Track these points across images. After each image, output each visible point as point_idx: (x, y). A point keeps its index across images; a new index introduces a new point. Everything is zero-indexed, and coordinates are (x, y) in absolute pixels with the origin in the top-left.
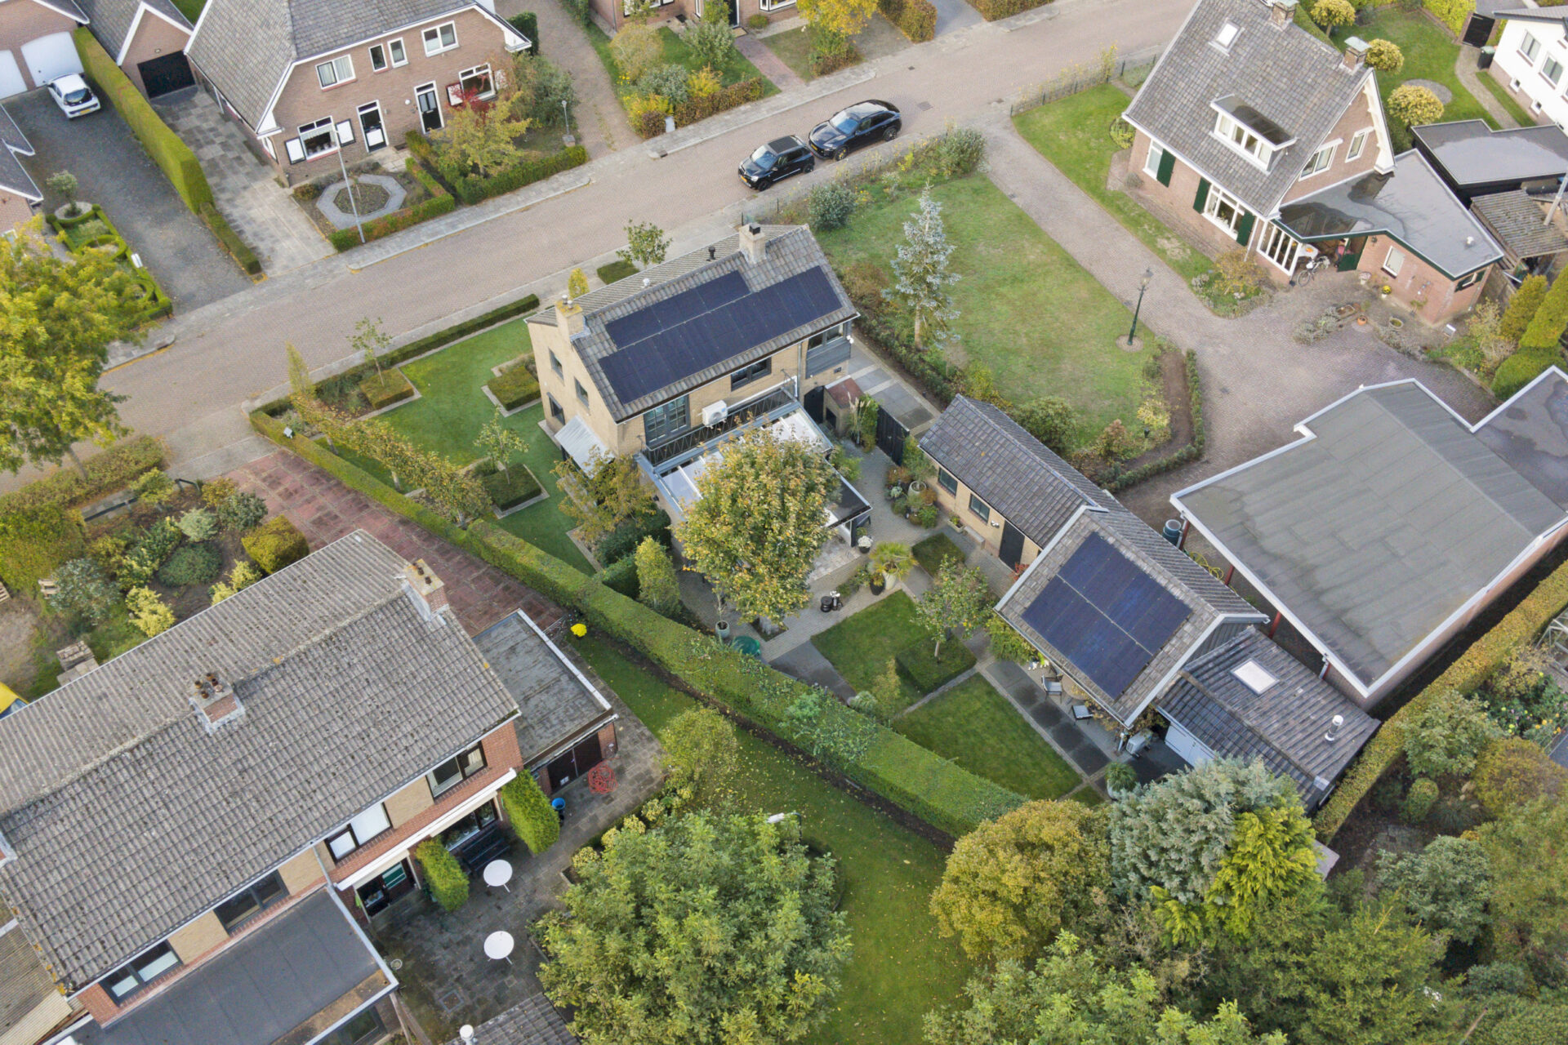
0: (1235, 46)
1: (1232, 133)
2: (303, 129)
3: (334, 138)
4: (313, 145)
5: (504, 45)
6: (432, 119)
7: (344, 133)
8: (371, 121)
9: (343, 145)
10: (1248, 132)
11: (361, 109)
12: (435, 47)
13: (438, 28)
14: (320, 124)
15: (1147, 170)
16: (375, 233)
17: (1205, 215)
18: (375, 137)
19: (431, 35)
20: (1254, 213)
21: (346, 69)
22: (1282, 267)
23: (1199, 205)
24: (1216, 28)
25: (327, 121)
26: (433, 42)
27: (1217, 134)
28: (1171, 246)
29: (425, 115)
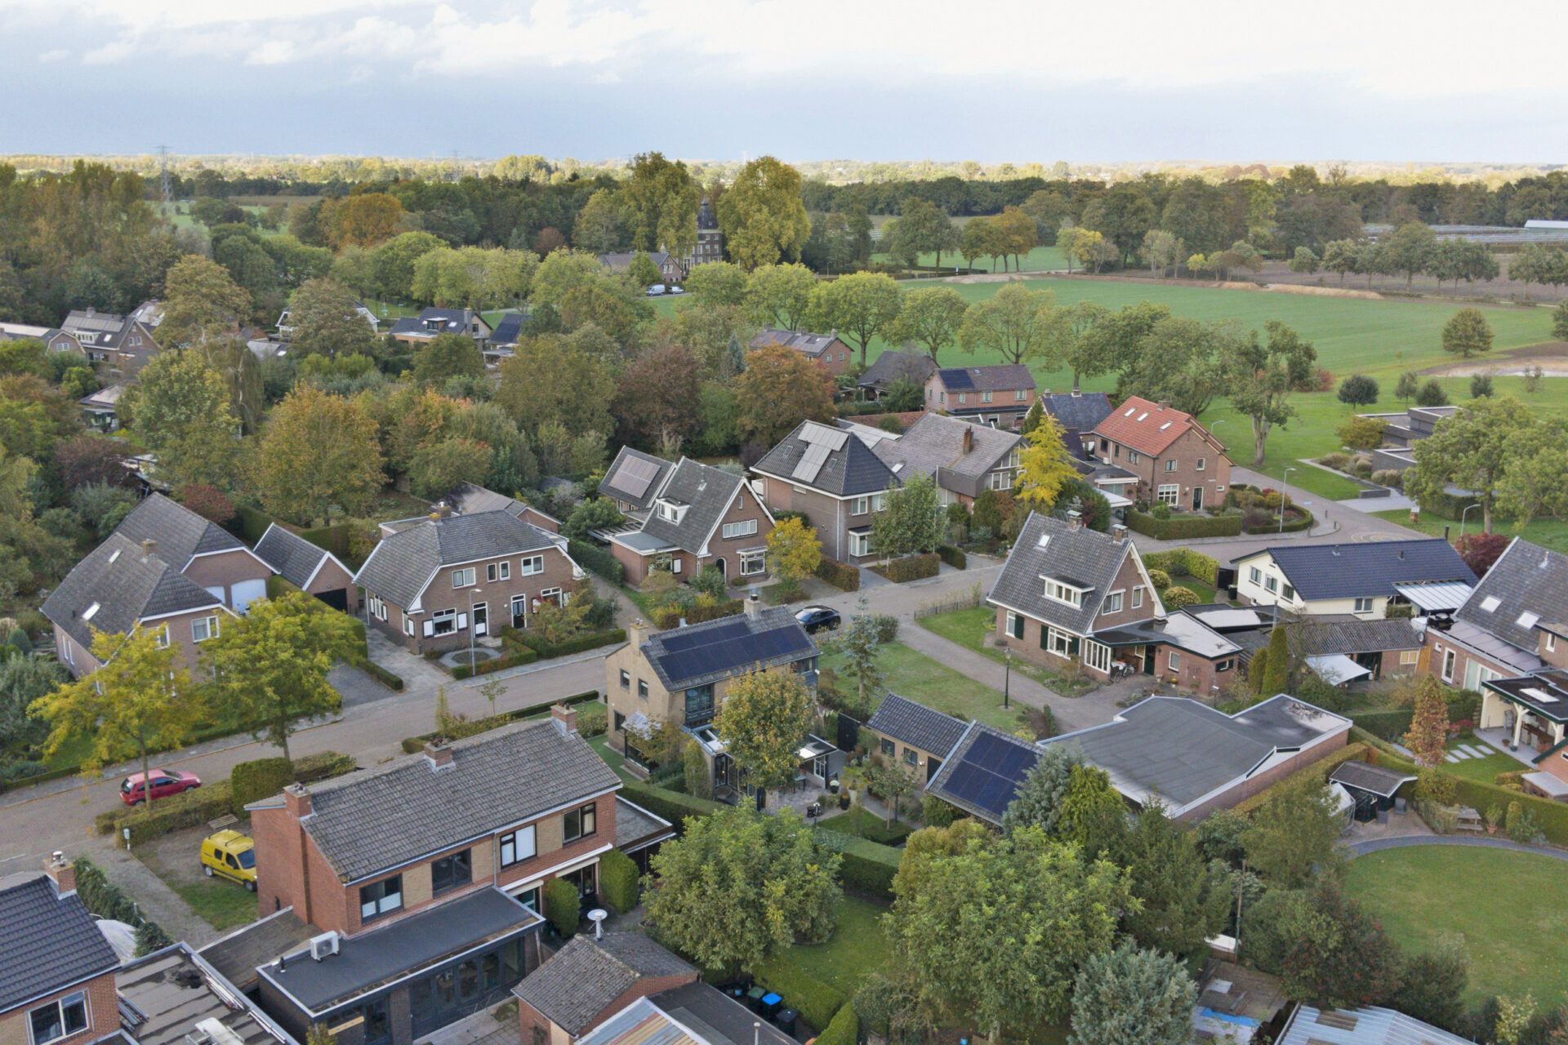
0: (1050, 546)
1: (1055, 590)
2: (436, 615)
3: (454, 625)
4: (440, 627)
5: (572, 576)
6: (519, 621)
7: (462, 621)
8: (480, 617)
9: (459, 630)
10: (1065, 586)
11: (476, 606)
12: (528, 571)
13: (532, 558)
14: (448, 612)
15: (1007, 633)
16: (483, 669)
17: (1049, 650)
18: (480, 628)
19: (527, 563)
20: (1077, 634)
21: (470, 577)
22: (1102, 670)
23: (1044, 645)
24: (1038, 538)
25: (452, 611)
26: (527, 567)
27: (1047, 595)
28: (1030, 670)
29: (515, 617)
